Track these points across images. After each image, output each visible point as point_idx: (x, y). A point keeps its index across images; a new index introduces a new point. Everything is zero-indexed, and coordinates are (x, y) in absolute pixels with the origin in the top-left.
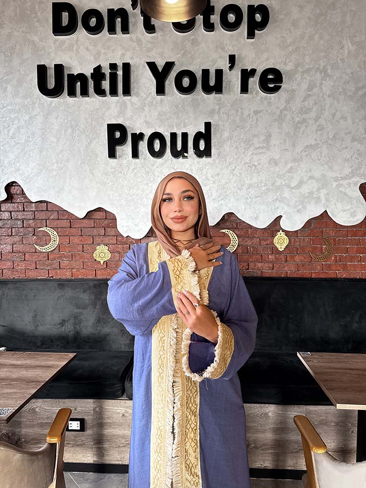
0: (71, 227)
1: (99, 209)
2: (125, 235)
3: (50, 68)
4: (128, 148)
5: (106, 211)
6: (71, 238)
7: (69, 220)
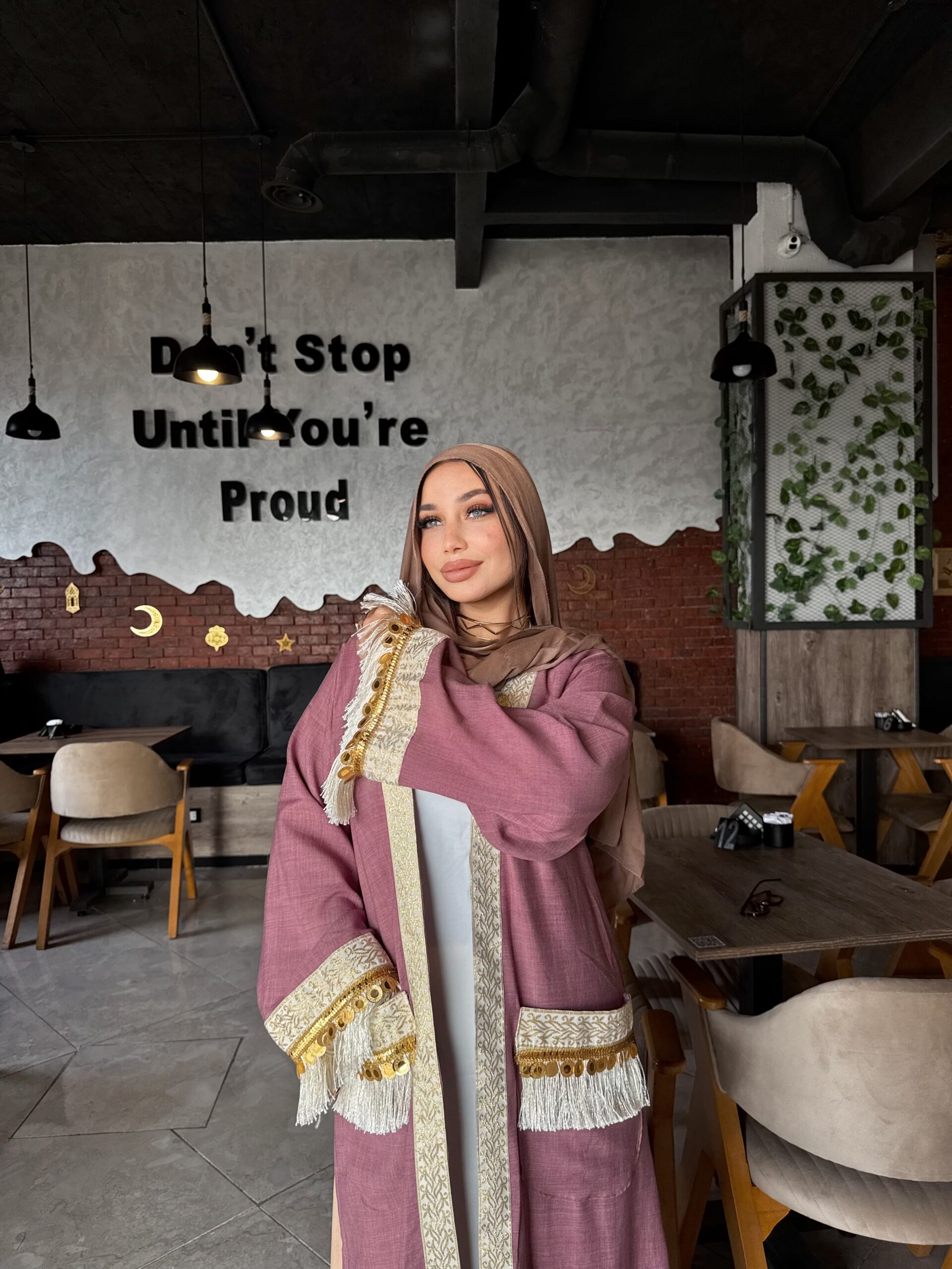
0: (176, 605)
1: (213, 583)
2: (245, 614)
3: (149, 413)
4: (246, 509)
5: (221, 585)
6: (178, 619)
7: (174, 597)
